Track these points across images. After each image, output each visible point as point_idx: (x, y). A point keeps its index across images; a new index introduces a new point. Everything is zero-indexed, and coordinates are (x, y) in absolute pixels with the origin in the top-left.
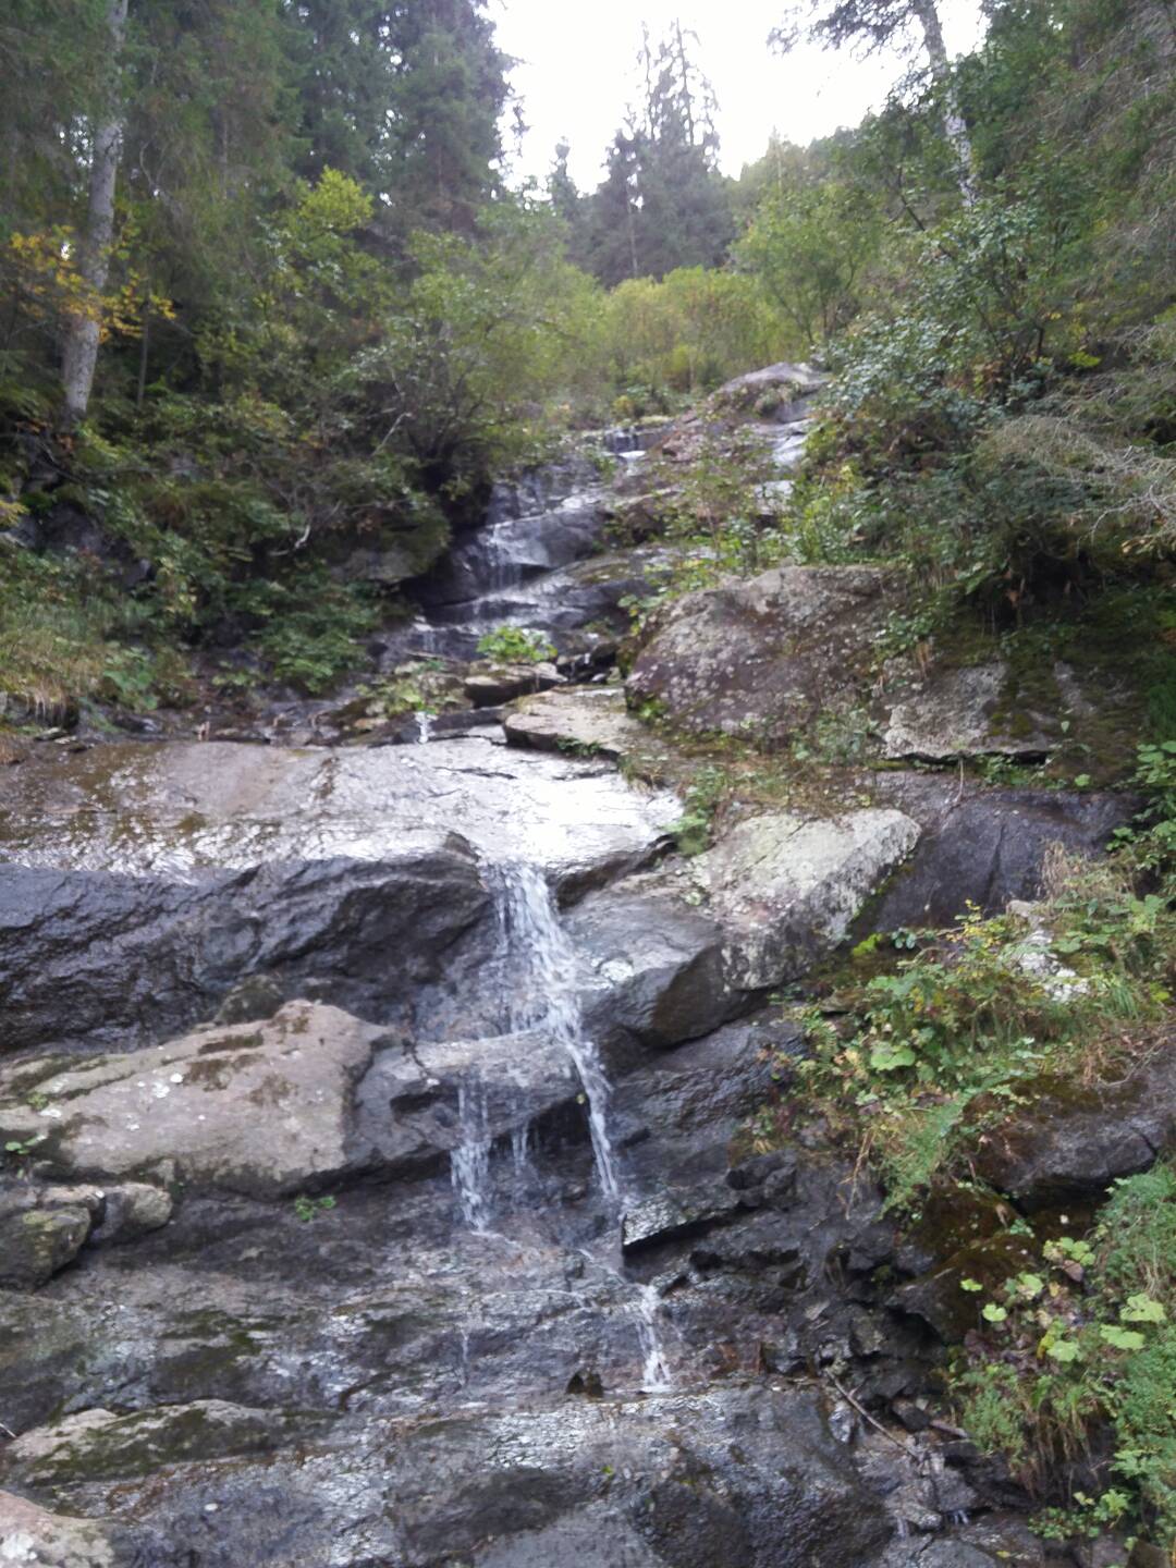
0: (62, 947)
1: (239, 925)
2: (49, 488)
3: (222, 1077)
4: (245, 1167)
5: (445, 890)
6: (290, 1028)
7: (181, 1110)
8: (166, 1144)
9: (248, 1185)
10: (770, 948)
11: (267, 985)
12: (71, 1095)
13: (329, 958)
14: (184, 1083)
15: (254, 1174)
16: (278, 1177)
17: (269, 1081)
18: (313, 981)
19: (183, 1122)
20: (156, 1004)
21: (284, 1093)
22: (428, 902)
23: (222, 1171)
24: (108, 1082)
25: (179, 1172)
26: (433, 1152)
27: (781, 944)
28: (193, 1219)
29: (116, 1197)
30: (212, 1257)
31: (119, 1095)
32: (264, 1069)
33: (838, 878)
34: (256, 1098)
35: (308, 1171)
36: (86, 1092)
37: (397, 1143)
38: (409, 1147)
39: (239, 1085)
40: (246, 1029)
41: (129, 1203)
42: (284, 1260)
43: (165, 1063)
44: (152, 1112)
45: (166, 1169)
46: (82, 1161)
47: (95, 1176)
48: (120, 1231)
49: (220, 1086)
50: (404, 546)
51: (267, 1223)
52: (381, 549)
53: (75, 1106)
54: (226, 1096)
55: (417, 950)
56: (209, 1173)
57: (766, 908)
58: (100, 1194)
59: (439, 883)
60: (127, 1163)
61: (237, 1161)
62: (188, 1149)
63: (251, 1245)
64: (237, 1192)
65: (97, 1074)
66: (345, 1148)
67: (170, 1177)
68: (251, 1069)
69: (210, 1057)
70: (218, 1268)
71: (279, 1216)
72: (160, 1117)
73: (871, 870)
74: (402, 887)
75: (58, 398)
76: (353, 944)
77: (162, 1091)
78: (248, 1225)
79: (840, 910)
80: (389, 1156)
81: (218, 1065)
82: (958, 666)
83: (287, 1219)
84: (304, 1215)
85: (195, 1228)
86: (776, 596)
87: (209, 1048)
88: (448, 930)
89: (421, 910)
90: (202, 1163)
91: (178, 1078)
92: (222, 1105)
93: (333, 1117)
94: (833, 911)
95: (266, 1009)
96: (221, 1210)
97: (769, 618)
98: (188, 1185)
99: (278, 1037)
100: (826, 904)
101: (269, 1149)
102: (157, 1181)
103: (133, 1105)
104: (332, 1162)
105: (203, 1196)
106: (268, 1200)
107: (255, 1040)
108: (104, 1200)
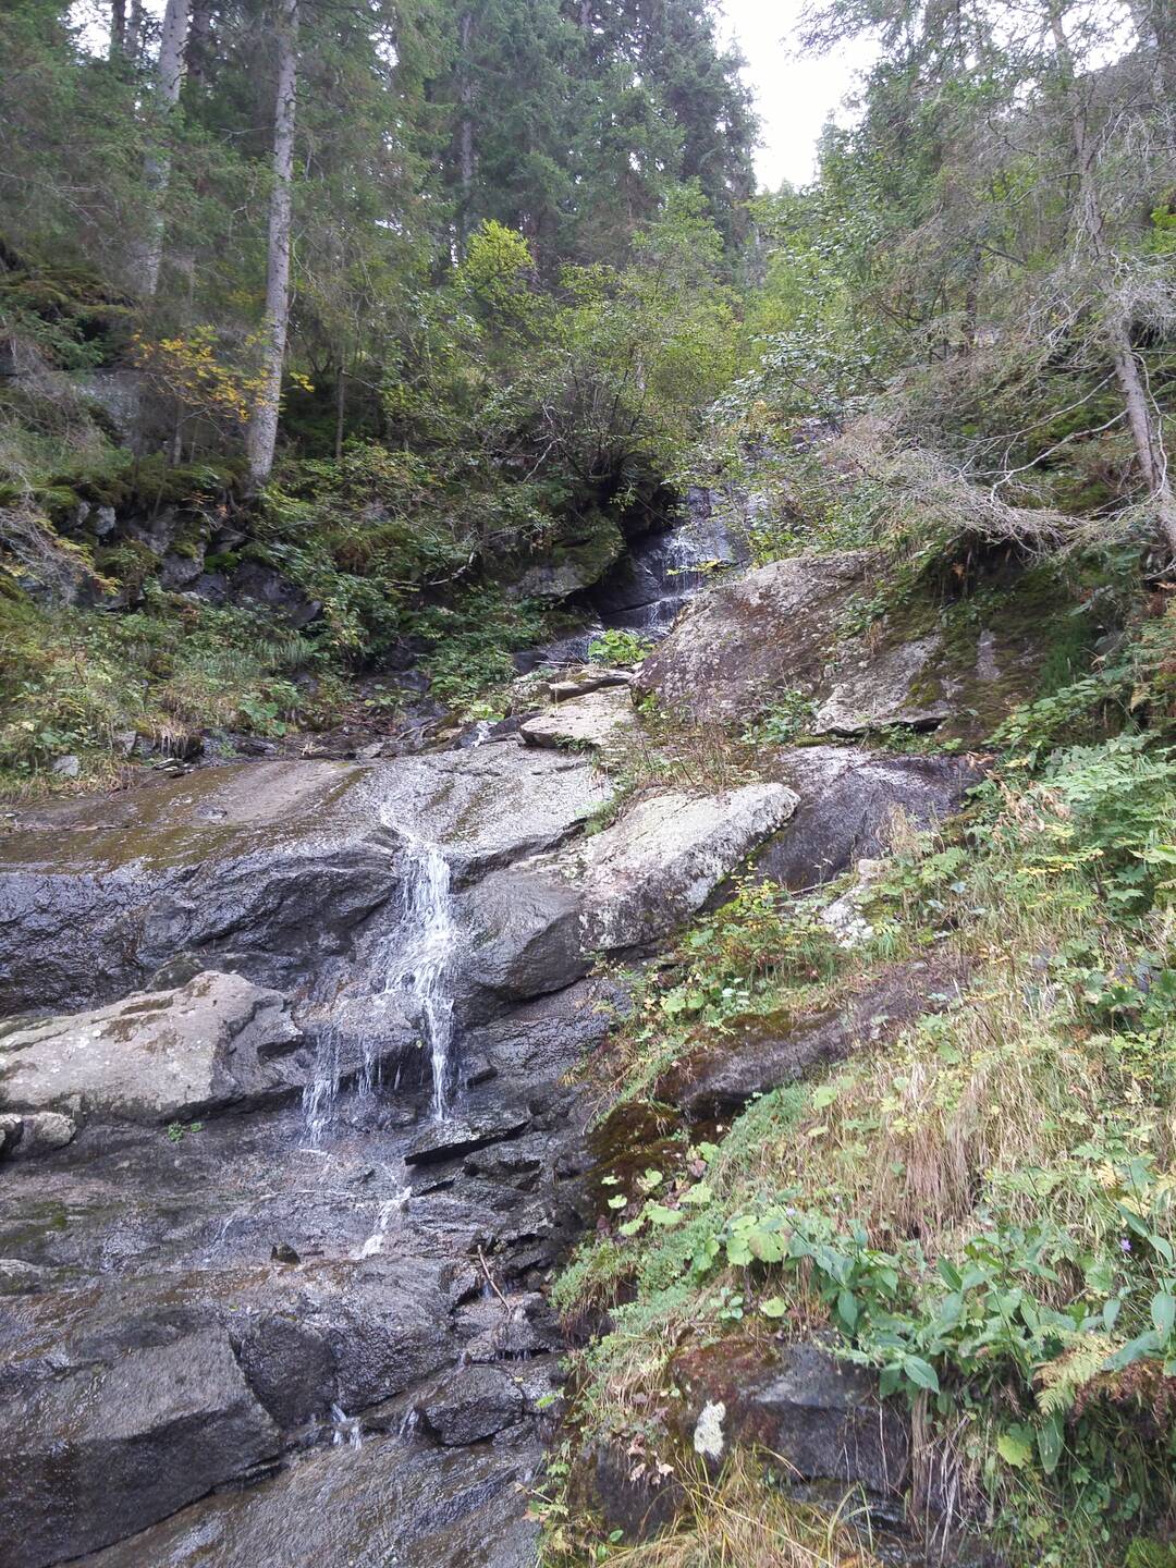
0: (40, 935)
1: (175, 912)
2: (235, 549)
3: (131, 1032)
4: (135, 1100)
5: (353, 879)
6: (195, 992)
7: (94, 1057)
8: (76, 1083)
9: (137, 1114)
10: (626, 912)
11: (191, 959)
12: (18, 1048)
13: (247, 937)
14: (102, 1037)
15: (141, 1106)
16: (159, 1108)
17: (164, 1035)
18: (231, 956)
19: (94, 1067)
20: (108, 977)
21: (173, 1044)
22: (341, 888)
23: (118, 1103)
24: (48, 1038)
25: (84, 1104)
26: (286, 1087)
27: (636, 908)
28: (90, 1140)
29: (32, 1121)
30: (96, 1167)
31: (52, 1048)
32: (164, 1025)
33: (703, 848)
34: (151, 1048)
35: (182, 1103)
36: (29, 1045)
37: (256, 1082)
38: (266, 1084)
39: (141, 1036)
40: (166, 994)
41: (40, 1126)
42: (147, 1170)
43: (93, 1022)
44: (70, 1060)
45: (74, 1102)
46: (13, 1097)
47: (22, 1107)
48: (31, 1148)
49: (127, 1039)
50: (576, 560)
51: (144, 1142)
52: (553, 565)
53: (17, 1056)
54: (129, 1046)
55: (328, 930)
56: (108, 1105)
57: (629, 877)
58: (18, 1120)
59: (351, 871)
60: (46, 1098)
61: (130, 1095)
62: (93, 1087)
63: (127, 1158)
64: (127, 1119)
65: (41, 1032)
66: (212, 1085)
67: (77, 1108)
68: (153, 1026)
69: (128, 1016)
70: (98, 1176)
71: (154, 1137)
72: (77, 1063)
73: (740, 839)
74: (317, 876)
75: (242, 469)
76: (271, 926)
77: (83, 1042)
78: (128, 1144)
79: (704, 876)
80: (249, 1091)
81: (131, 1022)
82: (901, 642)
83: (160, 1140)
84: (172, 1134)
85: (91, 1147)
86: (769, 587)
87: (130, 1010)
88: (358, 910)
89: (333, 895)
90: (103, 1098)
91: (97, 1033)
92: (124, 1053)
93: (206, 1061)
94: (695, 878)
95: (183, 979)
96: (113, 1133)
97: (760, 609)
98: (88, 1114)
99: (184, 1000)
100: (687, 872)
101: (154, 1086)
102: (67, 1111)
103: (59, 1055)
104: (200, 1096)
105: (102, 1122)
106: (149, 1125)
107: (168, 1003)
108: (22, 1123)
